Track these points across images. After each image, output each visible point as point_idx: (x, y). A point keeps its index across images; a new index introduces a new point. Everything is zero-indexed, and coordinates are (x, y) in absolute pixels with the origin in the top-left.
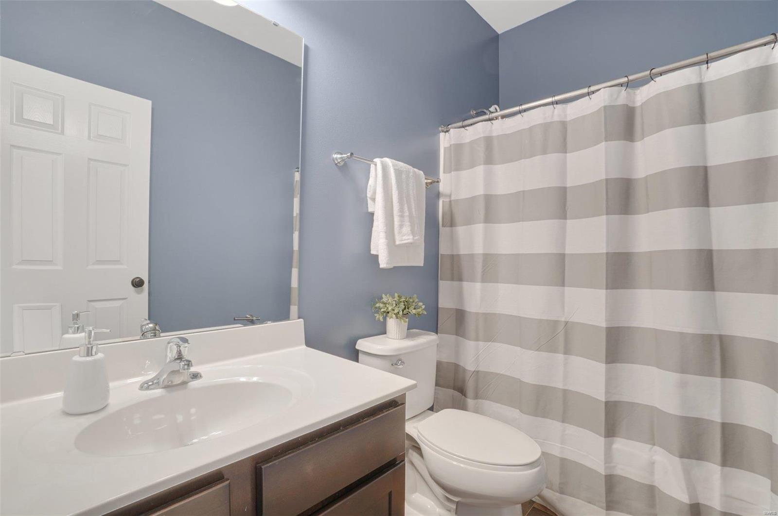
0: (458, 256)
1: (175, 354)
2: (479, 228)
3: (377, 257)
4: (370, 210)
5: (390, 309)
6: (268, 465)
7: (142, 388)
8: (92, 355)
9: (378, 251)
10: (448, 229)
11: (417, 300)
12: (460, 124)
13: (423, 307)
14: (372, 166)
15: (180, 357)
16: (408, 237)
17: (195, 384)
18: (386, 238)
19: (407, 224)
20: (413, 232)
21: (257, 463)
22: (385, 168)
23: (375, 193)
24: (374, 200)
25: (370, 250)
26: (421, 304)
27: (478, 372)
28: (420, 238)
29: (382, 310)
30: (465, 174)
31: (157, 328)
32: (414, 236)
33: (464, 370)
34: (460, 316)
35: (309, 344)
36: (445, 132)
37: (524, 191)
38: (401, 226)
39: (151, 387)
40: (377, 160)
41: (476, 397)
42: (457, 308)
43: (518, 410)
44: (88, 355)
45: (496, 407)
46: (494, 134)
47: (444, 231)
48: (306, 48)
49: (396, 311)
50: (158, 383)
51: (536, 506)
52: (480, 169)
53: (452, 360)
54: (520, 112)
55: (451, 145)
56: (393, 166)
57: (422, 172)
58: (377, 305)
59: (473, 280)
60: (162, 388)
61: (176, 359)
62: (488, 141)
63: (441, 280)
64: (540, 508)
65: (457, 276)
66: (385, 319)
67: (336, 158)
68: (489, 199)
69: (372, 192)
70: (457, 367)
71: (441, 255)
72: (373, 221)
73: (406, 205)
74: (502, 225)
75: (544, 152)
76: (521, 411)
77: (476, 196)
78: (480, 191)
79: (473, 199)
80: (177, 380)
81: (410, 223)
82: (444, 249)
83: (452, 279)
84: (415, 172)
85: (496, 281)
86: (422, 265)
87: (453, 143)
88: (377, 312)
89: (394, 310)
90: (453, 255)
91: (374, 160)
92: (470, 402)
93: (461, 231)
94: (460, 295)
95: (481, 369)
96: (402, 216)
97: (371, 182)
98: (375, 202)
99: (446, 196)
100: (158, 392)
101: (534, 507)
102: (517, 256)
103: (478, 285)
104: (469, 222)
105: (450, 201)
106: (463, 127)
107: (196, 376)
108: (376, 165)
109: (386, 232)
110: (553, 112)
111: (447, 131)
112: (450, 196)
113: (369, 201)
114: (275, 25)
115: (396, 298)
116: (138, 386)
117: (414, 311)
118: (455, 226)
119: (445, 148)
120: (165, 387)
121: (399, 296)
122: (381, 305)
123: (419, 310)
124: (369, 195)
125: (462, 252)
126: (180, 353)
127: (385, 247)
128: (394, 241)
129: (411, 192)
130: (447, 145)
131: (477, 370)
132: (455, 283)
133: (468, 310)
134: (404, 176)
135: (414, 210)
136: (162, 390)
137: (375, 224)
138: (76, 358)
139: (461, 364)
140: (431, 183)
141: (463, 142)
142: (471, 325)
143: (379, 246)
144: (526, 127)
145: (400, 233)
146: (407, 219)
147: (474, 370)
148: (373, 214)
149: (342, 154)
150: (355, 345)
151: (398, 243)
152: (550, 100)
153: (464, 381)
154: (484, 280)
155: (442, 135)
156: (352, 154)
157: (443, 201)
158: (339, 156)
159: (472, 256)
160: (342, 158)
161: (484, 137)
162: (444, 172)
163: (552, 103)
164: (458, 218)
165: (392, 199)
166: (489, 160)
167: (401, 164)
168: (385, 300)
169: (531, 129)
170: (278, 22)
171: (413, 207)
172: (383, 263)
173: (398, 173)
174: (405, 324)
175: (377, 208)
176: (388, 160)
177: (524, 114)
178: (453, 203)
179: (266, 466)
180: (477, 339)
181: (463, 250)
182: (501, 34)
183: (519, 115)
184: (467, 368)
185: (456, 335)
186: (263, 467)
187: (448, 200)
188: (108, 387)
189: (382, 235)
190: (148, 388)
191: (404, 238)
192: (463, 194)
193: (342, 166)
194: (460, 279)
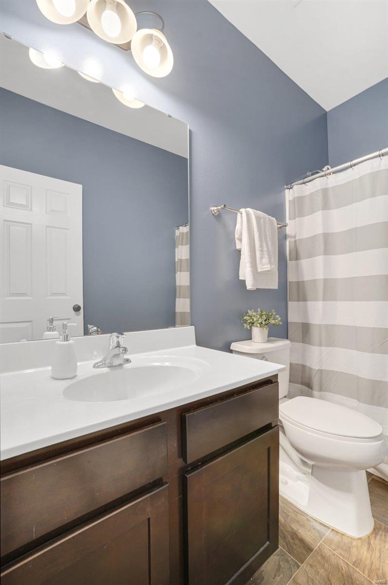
0: (303, 282)
1: (115, 344)
2: (320, 259)
3: (244, 281)
4: (238, 247)
5: (255, 319)
6: (190, 414)
7: (94, 367)
8: (67, 341)
9: (245, 277)
10: (294, 262)
11: (274, 314)
12: (301, 181)
13: (280, 319)
14: (239, 214)
15: (118, 346)
16: (267, 266)
17: (127, 366)
18: (251, 267)
19: (266, 256)
20: (270, 263)
21: (182, 413)
22: (248, 215)
23: (241, 234)
24: (240, 240)
25: (239, 277)
26: (278, 316)
27: (321, 370)
28: (275, 267)
29: (249, 321)
30: (307, 219)
31: (99, 330)
32: (271, 266)
33: (310, 369)
34: (306, 328)
35: (198, 343)
36: (289, 189)
37: (356, 228)
38: (262, 258)
39: (100, 367)
40: (243, 210)
41: (321, 390)
42: (303, 322)
43: (356, 400)
44: (65, 341)
45: (338, 397)
46: (330, 186)
47: (291, 264)
48: (190, 131)
49: (260, 321)
50: (105, 363)
51: (374, 478)
52: (319, 214)
53: (300, 362)
54: (351, 166)
55: (294, 198)
56: (254, 213)
57: (274, 218)
58: (245, 318)
59: (316, 299)
60: (108, 367)
61: (116, 347)
62: (325, 191)
63: (290, 301)
64: (378, 479)
65: (302, 297)
66: (251, 327)
67: (213, 210)
68: (326, 236)
69: (239, 233)
70: (304, 366)
71: (289, 282)
72: (240, 255)
73: (264, 243)
74: (338, 256)
75: (373, 195)
76: (359, 401)
77: (316, 235)
78: (319, 230)
79: (313, 238)
80: (117, 362)
81: (268, 255)
82: (291, 278)
83: (299, 301)
84: (269, 219)
85: (335, 299)
86: (277, 288)
87: (296, 196)
88: (245, 323)
89: (258, 321)
90: (298, 282)
91: (240, 210)
92: (315, 393)
93: (304, 263)
94: (305, 312)
95: (324, 368)
96: (262, 251)
97: (238, 226)
98: (241, 243)
99: (292, 237)
100: (105, 370)
101: (373, 478)
102: (351, 279)
103: (320, 304)
104: (311, 255)
105: (295, 241)
106: (304, 183)
107: (128, 361)
108: (241, 214)
109: (251, 263)
110: (380, 162)
111: (291, 188)
112: (295, 237)
113: (237, 241)
114: (170, 116)
115: (259, 312)
116: (92, 365)
117: (273, 322)
118: (300, 259)
119: (290, 201)
120: (109, 367)
121: (261, 311)
122: (248, 318)
123: (277, 321)
124: (236, 236)
125: (306, 279)
126: (119, 343)
127: (251, 273)
128: (257, 270)
129: (267, 233)
130: (291, 199)
131: (321, 369)
132: (301, 303)
133: (312, 323)
134: (262, 221)
135: (270, 246)
136: (108, 368)
137: (242, 257)
138: (58, 342)
139: (308, 364)
140: (281, 227)
141: (304, 195)
142: (315, 334)
143: (246, 273)
144: (357, 177)
145: (261, 263)
146: (265, 253)
147: (318, 369)
148: (240, 251)
149: (217, 207)
150: (230, 346)
151: (259, 270)
152: (377, 153)
153: (310, 378)
154: (324, 300)
155: (287, 191)
156: (225, 206)
157: (289, 241)
158: (215, 208)
159: (314, 281)
160: (217, 209)
161: (322, 189)
162: (290, 219)
163: (379, 156)
164: (302, 253)
165: (254, 239)
166: (326, 206)
167: (259, 212)
168: (250, 312)
169: (361, 179)
170: (171, 114)
171: (270, 244)
172: (249, 286)
173: (258, 219)
174: (266, 331)
175: (244, 246)
176: (249, 210)
177: (354, 168)
178: (297, 242)
179: (188, 415)
180: (320, 345)
181: (306, 278)
182: (329, 111)
183: (351, 169)
184: (312, 367)
185: (303, 343)
186: (187, 416)
187: (293, 240)
188: (77, 364)
189: (248, 265)
190: (98, 367)
191: (264, 267)
192: (305, 234)
193: (217, 216)
194: (305, 300)
